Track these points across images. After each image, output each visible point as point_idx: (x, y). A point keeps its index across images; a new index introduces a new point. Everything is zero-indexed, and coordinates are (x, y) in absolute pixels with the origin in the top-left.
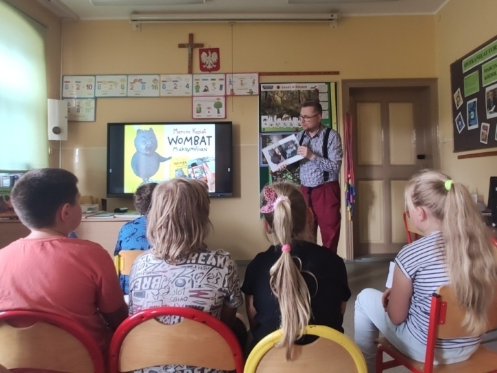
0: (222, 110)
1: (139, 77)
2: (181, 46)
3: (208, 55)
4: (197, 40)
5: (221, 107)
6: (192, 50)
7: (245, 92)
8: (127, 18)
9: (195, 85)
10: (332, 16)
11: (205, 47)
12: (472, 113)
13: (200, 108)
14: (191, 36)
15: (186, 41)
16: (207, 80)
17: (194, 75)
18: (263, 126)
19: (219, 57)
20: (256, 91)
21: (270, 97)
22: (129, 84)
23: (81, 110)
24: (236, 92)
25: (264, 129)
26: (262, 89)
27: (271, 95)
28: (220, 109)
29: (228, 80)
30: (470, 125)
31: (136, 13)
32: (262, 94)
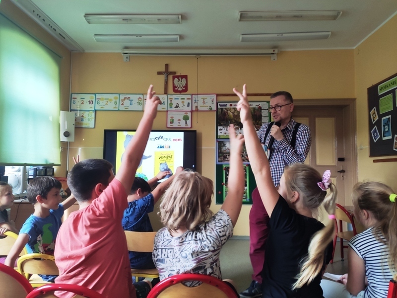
0: (189, 122)
1: (128, 96)
2: (159, 73)
3: (179, 80)
4: (171, 69)
5: (188, 119)
6: (167, 76)
7: (206, 109)
8: (120, 51)
9: (169, 102)
10: (274, 51)
11: (177, 75)
12: (386, 127)
13: (173, 120)
14: (167, 66)
15: (163, 69)
16: (178, 99)
17: (169, 95)
18: (219, 134)
19: (187, 82)
20: (214, 108)
21: (225, 112)
22: (121, 101)
23: (84, 119)
24: (200, 109)
25: (220, 136)
26: (219, 107)
27: (225, 111)
28: (188, 121)
29: (193, 99)
30: (384, 137)
31: (126, 48)
32: (219, 111)
